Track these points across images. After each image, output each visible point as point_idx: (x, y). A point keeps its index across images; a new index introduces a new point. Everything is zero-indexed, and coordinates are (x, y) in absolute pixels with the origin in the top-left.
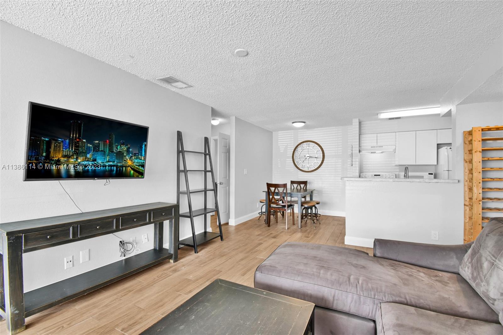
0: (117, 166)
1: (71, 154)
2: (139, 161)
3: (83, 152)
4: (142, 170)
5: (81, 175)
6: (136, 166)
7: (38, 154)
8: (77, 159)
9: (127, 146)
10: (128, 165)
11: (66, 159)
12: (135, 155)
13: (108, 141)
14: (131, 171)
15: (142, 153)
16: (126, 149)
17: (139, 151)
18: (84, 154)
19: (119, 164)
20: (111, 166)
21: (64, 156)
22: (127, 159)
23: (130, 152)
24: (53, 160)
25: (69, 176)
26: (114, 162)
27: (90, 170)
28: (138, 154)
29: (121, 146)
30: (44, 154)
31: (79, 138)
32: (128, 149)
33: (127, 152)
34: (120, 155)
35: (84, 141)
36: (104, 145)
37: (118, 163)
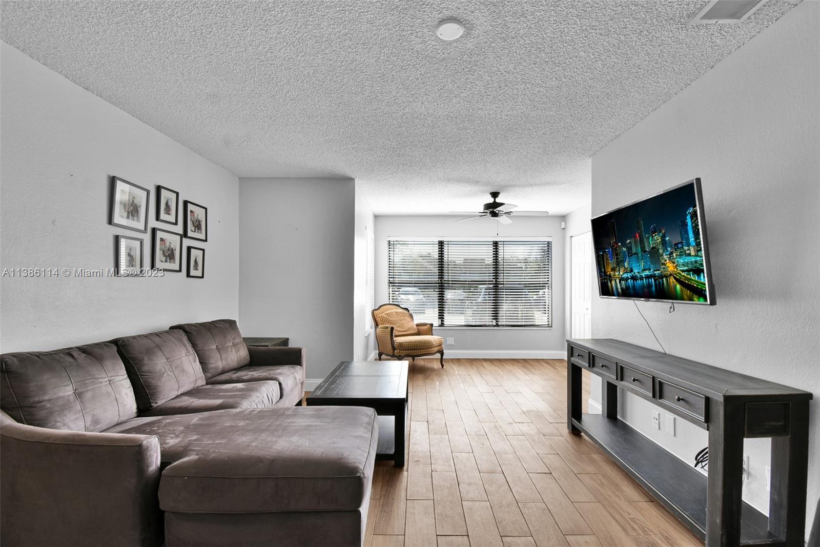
0: (655, 277)
1: (615, 266)
2: (688, 259)
3: (621, 261)
4: (696, 281)
6: (683, 274)
8: (619, 271)
9: (661, 232)
10: (669, 273)
11: (613, 273)
12: (676, 247)
14: (676, 285)
15: (688, 239)
16: (660, 240)
17: (681, 235)
19: (657, 273)
20: (648, 277)
22: (666, 261)
23: (666, 243)
24: (608, 275)
26: (650, 270)
28: (681, 243)
29: (653, 237)
30: (603, 270)
31: (616, 243)
32: (664, 237)
33: (663, 244)
36: (636, 243)
37: (655, 271)
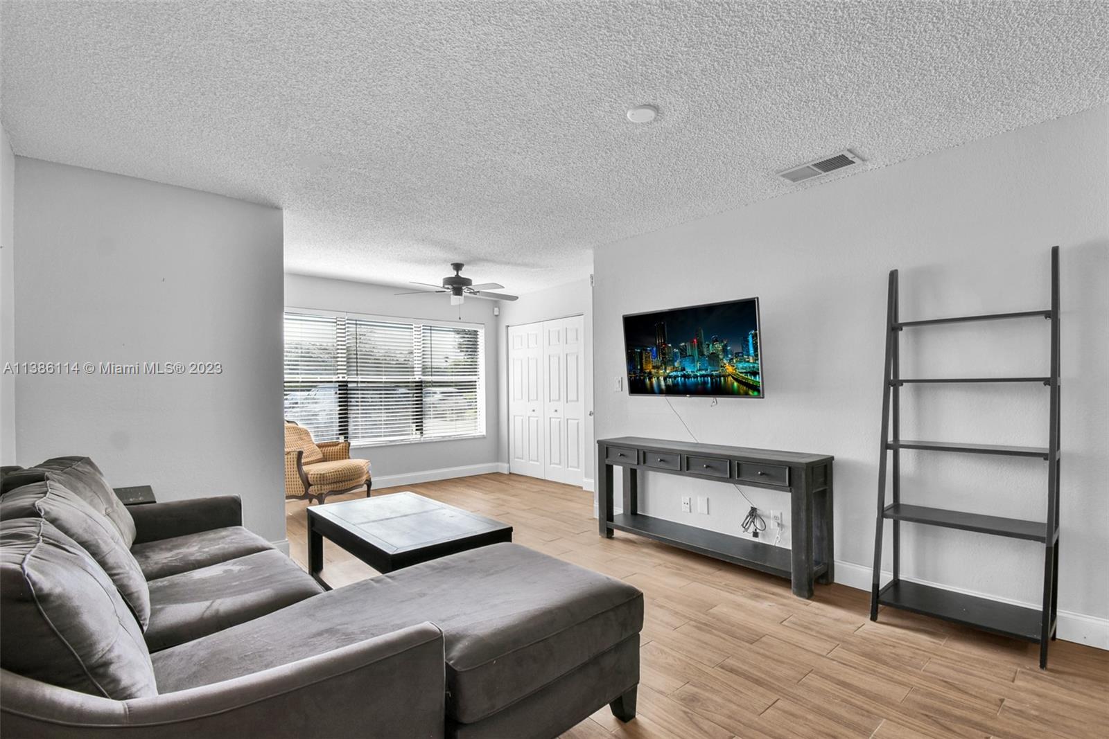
0: (711, 376)
1: (660, 364)
2: (745, 365)
3: (670, 360)
5: (672, 390)
6: (740, 375)
7: (635, 367)
8: (665, 369)
9: (722, 342)
10: (727, 374)
11: (655, 371)
12: (737, 355)
13: (695, 340)
15: (747, 351)
16: (721, 348)
17: (743, 347)
18: (672, 362)
21: (654, 367)
22: (725, 364)
23: (727, 351)
24: (646, 373)
25: (661, 392)
26: (707, 370)
27: (680, 383)
28: (742, 353)
29: (713, 345)
30: (639, 367)
31: (665, 344)
32: (725, 346)
33: (723, 352)
34: (714, 358)
35: (670, 345)
36: (692, 347)
37: (712, 371)
